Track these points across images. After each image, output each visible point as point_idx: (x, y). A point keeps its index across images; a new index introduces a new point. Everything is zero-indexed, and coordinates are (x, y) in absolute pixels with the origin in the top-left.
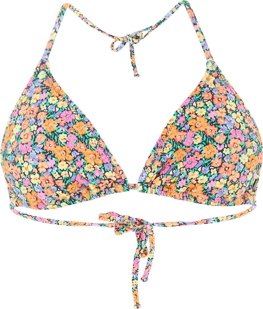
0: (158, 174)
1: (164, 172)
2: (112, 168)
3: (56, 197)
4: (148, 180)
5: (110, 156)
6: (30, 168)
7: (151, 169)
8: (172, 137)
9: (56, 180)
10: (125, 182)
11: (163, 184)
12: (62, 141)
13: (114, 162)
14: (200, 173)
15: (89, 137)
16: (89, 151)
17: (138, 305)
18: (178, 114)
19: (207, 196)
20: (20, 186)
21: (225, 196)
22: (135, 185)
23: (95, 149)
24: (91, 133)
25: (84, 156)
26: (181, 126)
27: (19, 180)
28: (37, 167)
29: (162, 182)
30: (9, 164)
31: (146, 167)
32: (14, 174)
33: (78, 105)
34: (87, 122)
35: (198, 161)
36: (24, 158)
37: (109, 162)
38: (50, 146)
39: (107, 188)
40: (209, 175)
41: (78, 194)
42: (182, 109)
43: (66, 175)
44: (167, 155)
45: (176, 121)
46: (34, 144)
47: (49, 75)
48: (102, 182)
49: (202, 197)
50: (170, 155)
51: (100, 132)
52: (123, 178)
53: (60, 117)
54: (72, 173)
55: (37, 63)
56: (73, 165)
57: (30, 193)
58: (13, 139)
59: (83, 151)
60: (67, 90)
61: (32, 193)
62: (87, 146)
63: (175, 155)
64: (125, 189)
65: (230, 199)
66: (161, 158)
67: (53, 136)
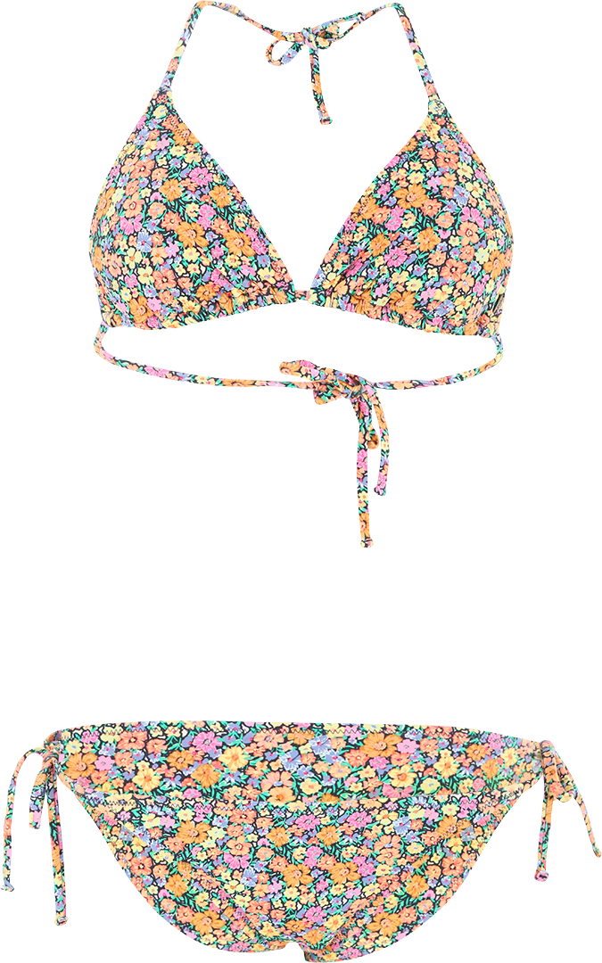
0: (344, 276)
1: (352, 273)
2: (270, 263)
3: (178, 306)
4: (327, 285)
5: (267, 243)
6: (138, 258)
7: (333, 266)
8: (368, 216)
9: (180, 277)
10: (290, 287)
11: (350, 292)
12: (190, 215)
13: (273, 253)
14: (410, 275)
15: (235, 212)
16: (233, 233)
17: (367, 541)
18: (380, 179)
19: (421, 313)
20: (120, 288)
21: (449, 316)
22: (305, 292)
23: (243, 230)
24: (238, 205)
25: (226, 241)
26: (383, 199)
27: (120, 278)
28: (149, 256)
29: (349, 289)
30: (103, 253)
31: (324, 264)
32: (111, 269)
33: (217, 161)
34: (231, 188)
35: (408, 255)
36: (128, 241)
37: (264, 253)
38: (172, 222)
39: (260, 295)
40: (425, 278)
41: (213, 304)
42: (386, 173)
43: (195, 270)
44: (358, 245)
45: (375, 192)
46: (146, 218)
47: (171, 111)
48: (253, 284)
49: (412, 316)
50: (363, 245)
51: (251, 205)
52: (287, 281)
53: (188, 177)
54: (206, 267)
55: (153, 92)
56: (208, 254)
57: (137, 299)
58: (111, 211)
59: (224, 233)
60: (200, 136)
61: (139, 300)
62: (231, 225)
63: (372, 245)
64: (289, 299)
65: (457, 320)
66: (350, 249)
67: (177, 206)
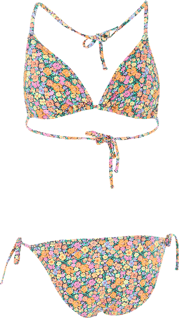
0: (110, 100)
1: (113, 99)
2: (85, 96)
3: (55, 112)
4: (104, 103)
5: (84, 89)
6: (40, 96)
7: (106, 97)
8: (118, 79)
9: (55, 103)
10: (92, 104)
11: (112, 106)
12: (56, 80)
13: (86, 92)
14: (131, 100)
15: (72, 78)
16: (72, 86)
18: (122, 65)
19: (134, 113)
20: (33, 106)
21: (142, 113)
22: (97, 106)
23: (76, 85)
24: (73, 76)
25: (70, 89)
26: (123, 73)
27: (33, 103)
28: (44, 95)
29: (111, 105)
30: (27, 94)
31: (103, 96)
32: (29, 99)
33: (62, 60)
34: (69, 70)
35: (131, 93)
36: (36, 90)
37: (84, 93)
38: (50, 83)
39: (82, 107)
40: (135, 101)
41: (66, 111)
42: (124, 63)
43: (60, 100)
44: (115, 89)
45: (120, 70)
46: (41, 82)
47: (38, 42)
48: (80, 104)
49: (131, 113)
50: (116, 89)
51: (78, 75)
52: (91, 102)
53: (52, 67)
54: (64, 98)
55: (27, 35)
56: (65, 94)
57: (39, 110)
58: (27, 80)
59: (69, 86)
60: (52, 51)
61: (40, 110)
62: (72, 84)
63: (119, 89)
64: (91, 108)
65: (144, 115)
66: (112, 91)
67: (50, 77)
